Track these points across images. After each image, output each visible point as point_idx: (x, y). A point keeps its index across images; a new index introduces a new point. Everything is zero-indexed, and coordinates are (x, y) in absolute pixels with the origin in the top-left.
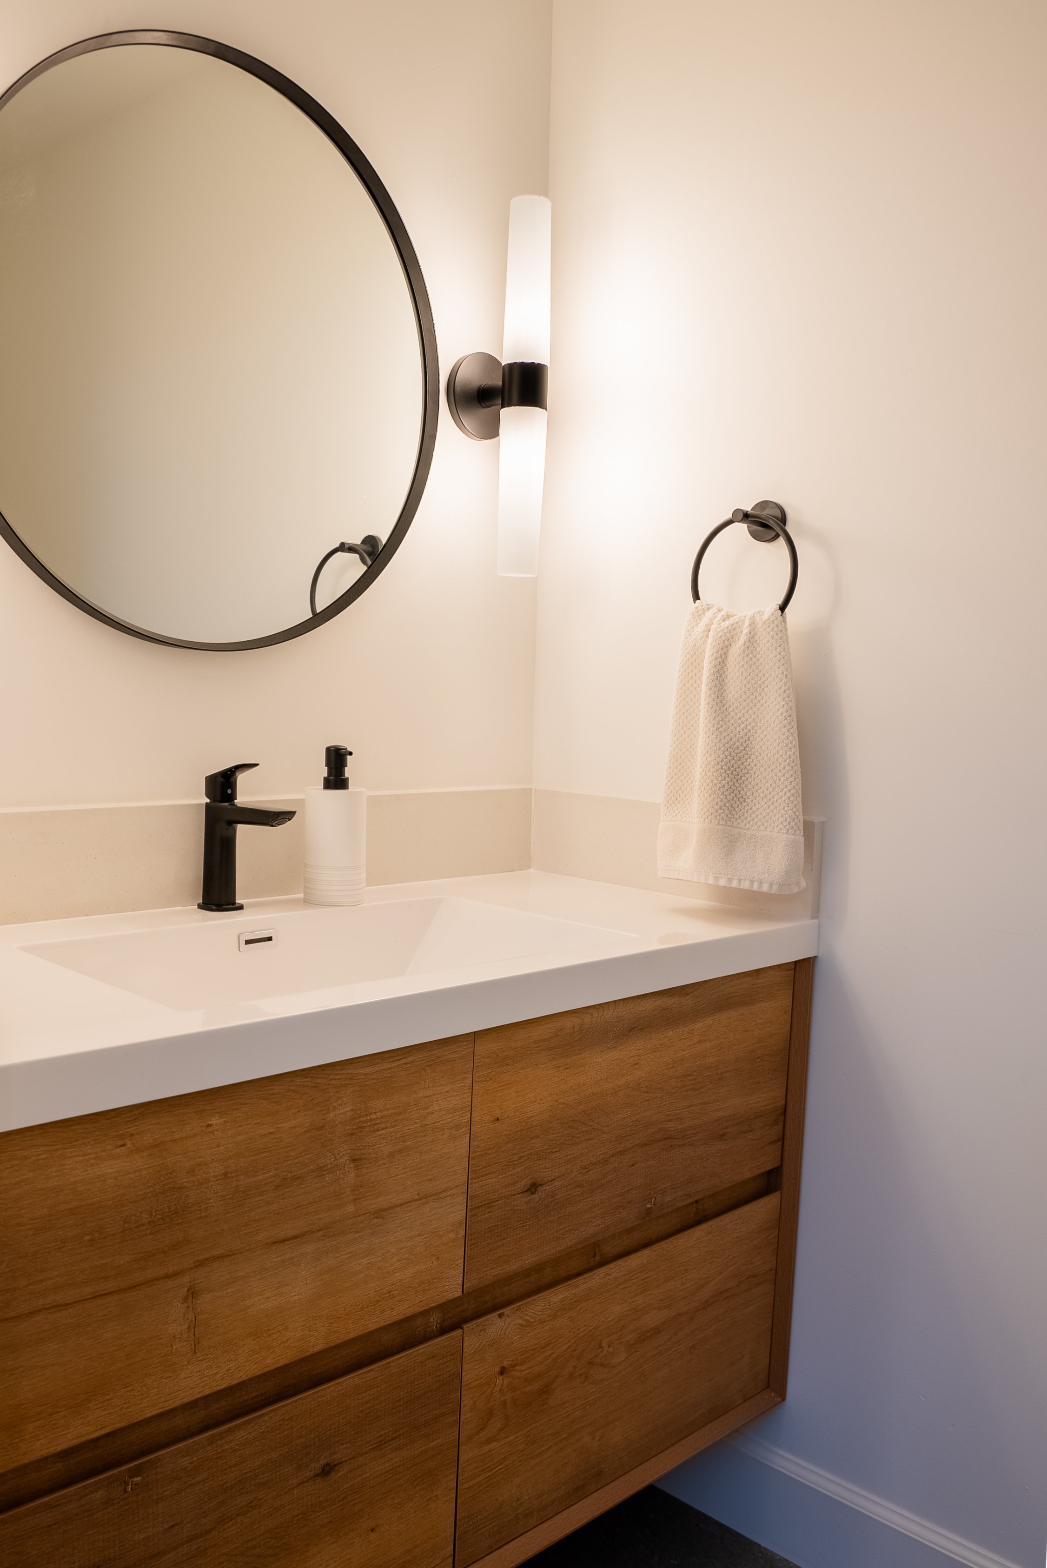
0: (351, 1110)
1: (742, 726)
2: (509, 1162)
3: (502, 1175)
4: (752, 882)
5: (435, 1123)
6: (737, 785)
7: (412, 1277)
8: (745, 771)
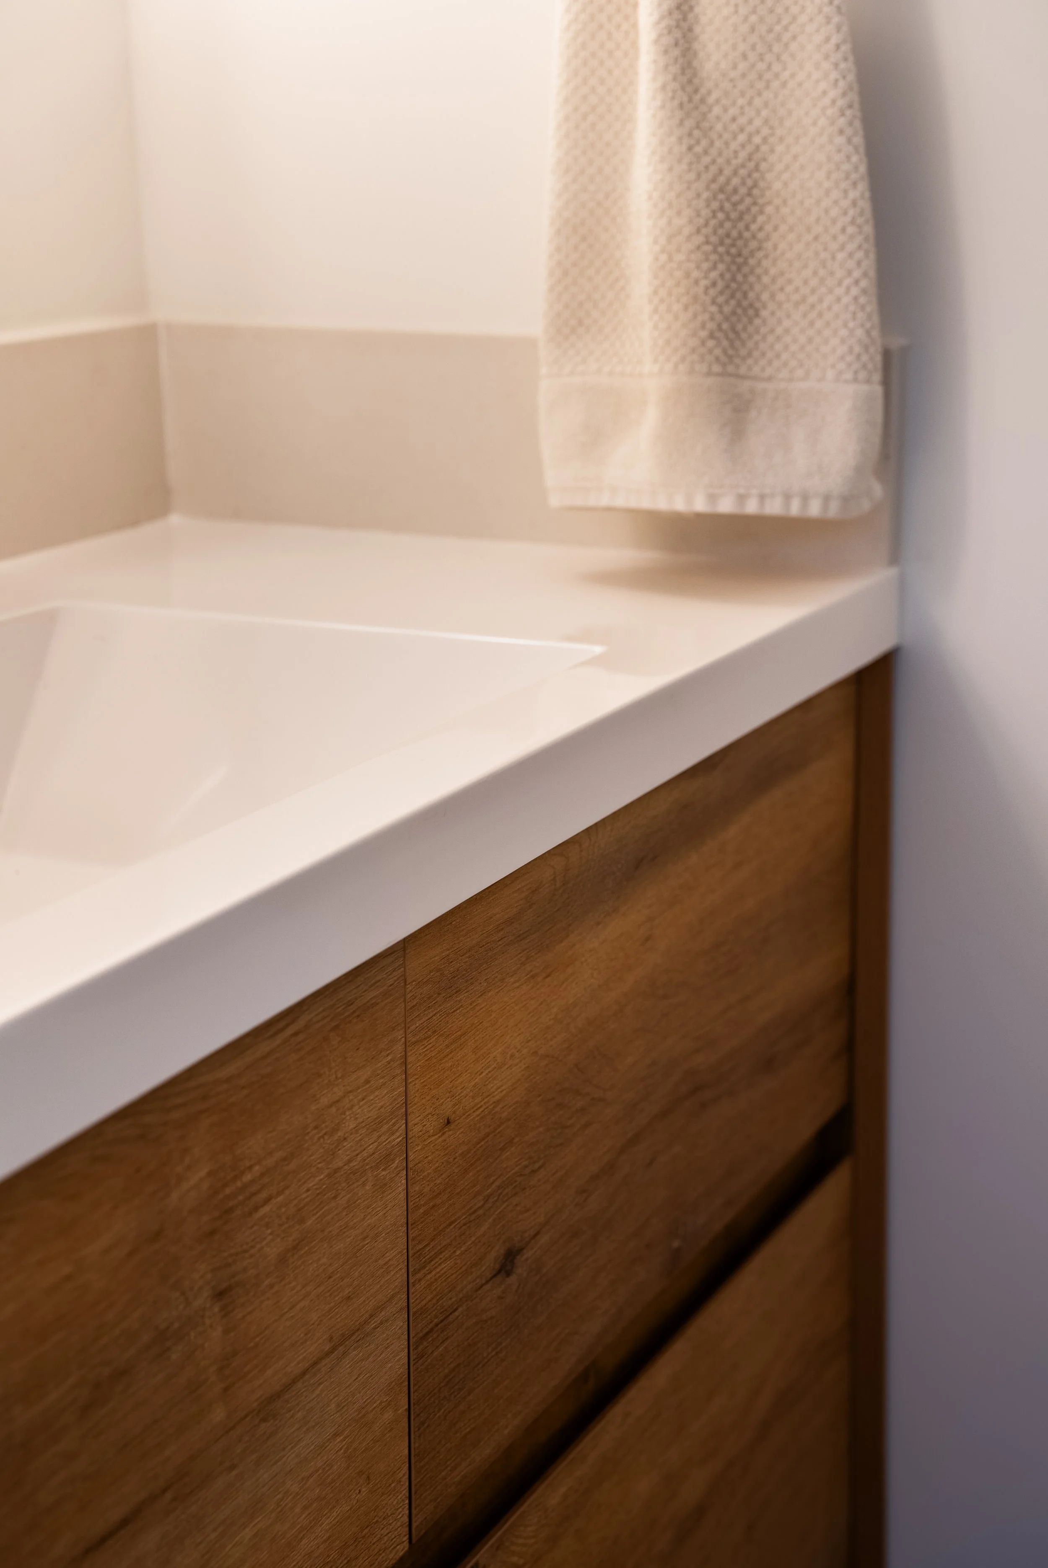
0: (210, 1174)
1: (742, 138)
2: (470, 1215)
3: (461, 1247)
4: (787, 497)
5: (350, 1161)
6: (739, 278)
7: (329, 1537)
8: (753, 244)
